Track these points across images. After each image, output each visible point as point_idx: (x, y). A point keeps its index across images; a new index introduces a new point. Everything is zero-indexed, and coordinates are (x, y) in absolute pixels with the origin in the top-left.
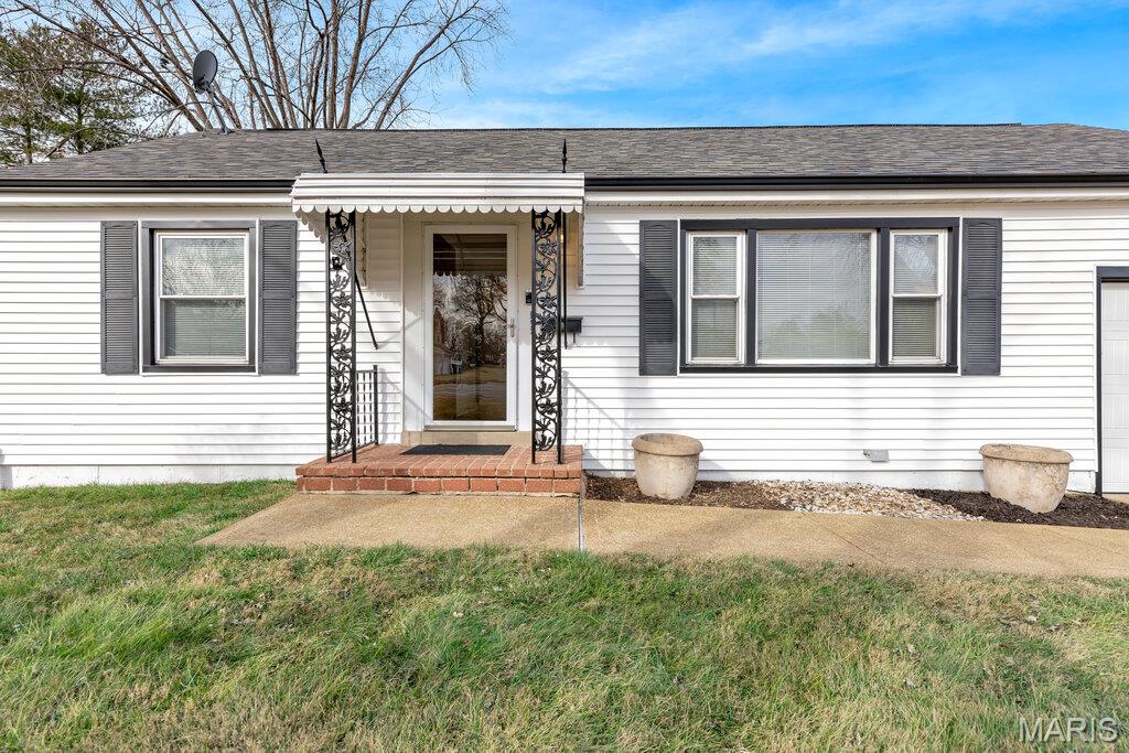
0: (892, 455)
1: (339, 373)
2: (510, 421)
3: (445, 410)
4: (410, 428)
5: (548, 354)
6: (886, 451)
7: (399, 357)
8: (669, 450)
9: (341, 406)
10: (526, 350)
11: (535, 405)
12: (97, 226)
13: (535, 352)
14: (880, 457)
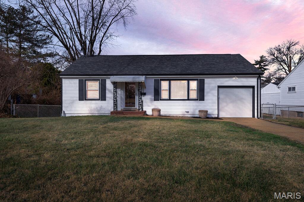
0: (189, 112)
1: (115, 101)
2: (136, 107)
3: (126, 106)
4: (122, 108)
5: (140, 98)
6: (189, 111)
7: (120, 98)
8: (156, 110)
9: (115, 105)
10: (138, 97)
11: (139, 104)
12: (78, 80)
13: (139, 98)
14: (188, 112)
